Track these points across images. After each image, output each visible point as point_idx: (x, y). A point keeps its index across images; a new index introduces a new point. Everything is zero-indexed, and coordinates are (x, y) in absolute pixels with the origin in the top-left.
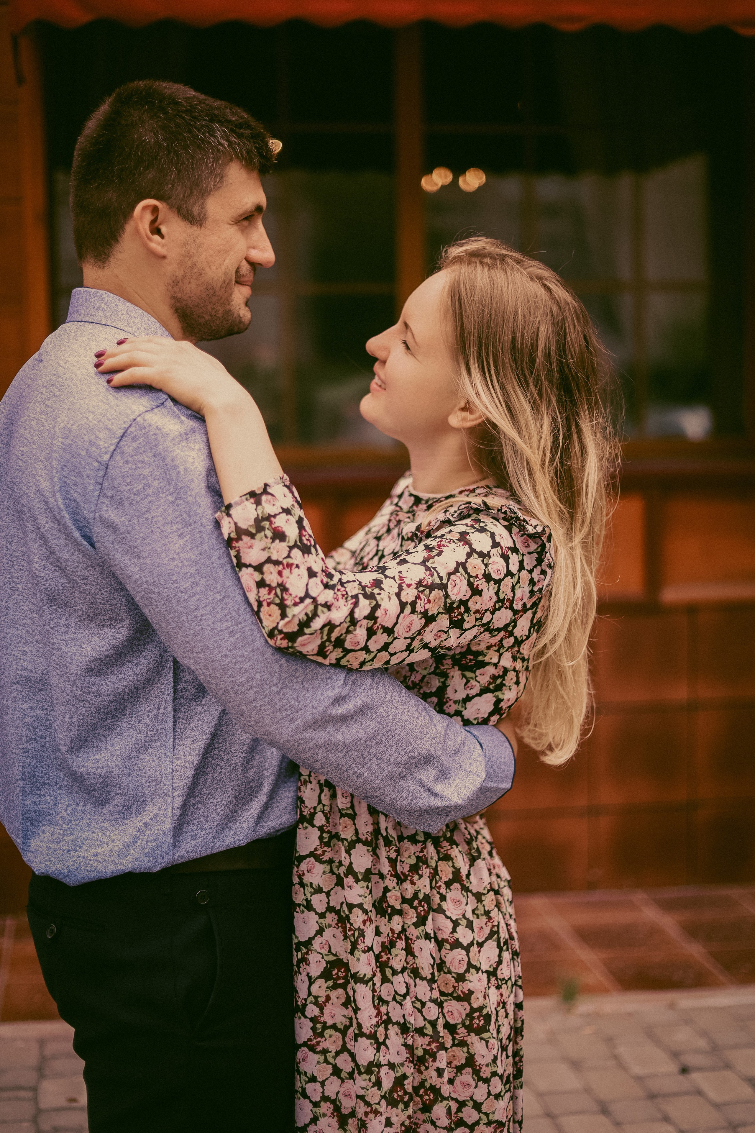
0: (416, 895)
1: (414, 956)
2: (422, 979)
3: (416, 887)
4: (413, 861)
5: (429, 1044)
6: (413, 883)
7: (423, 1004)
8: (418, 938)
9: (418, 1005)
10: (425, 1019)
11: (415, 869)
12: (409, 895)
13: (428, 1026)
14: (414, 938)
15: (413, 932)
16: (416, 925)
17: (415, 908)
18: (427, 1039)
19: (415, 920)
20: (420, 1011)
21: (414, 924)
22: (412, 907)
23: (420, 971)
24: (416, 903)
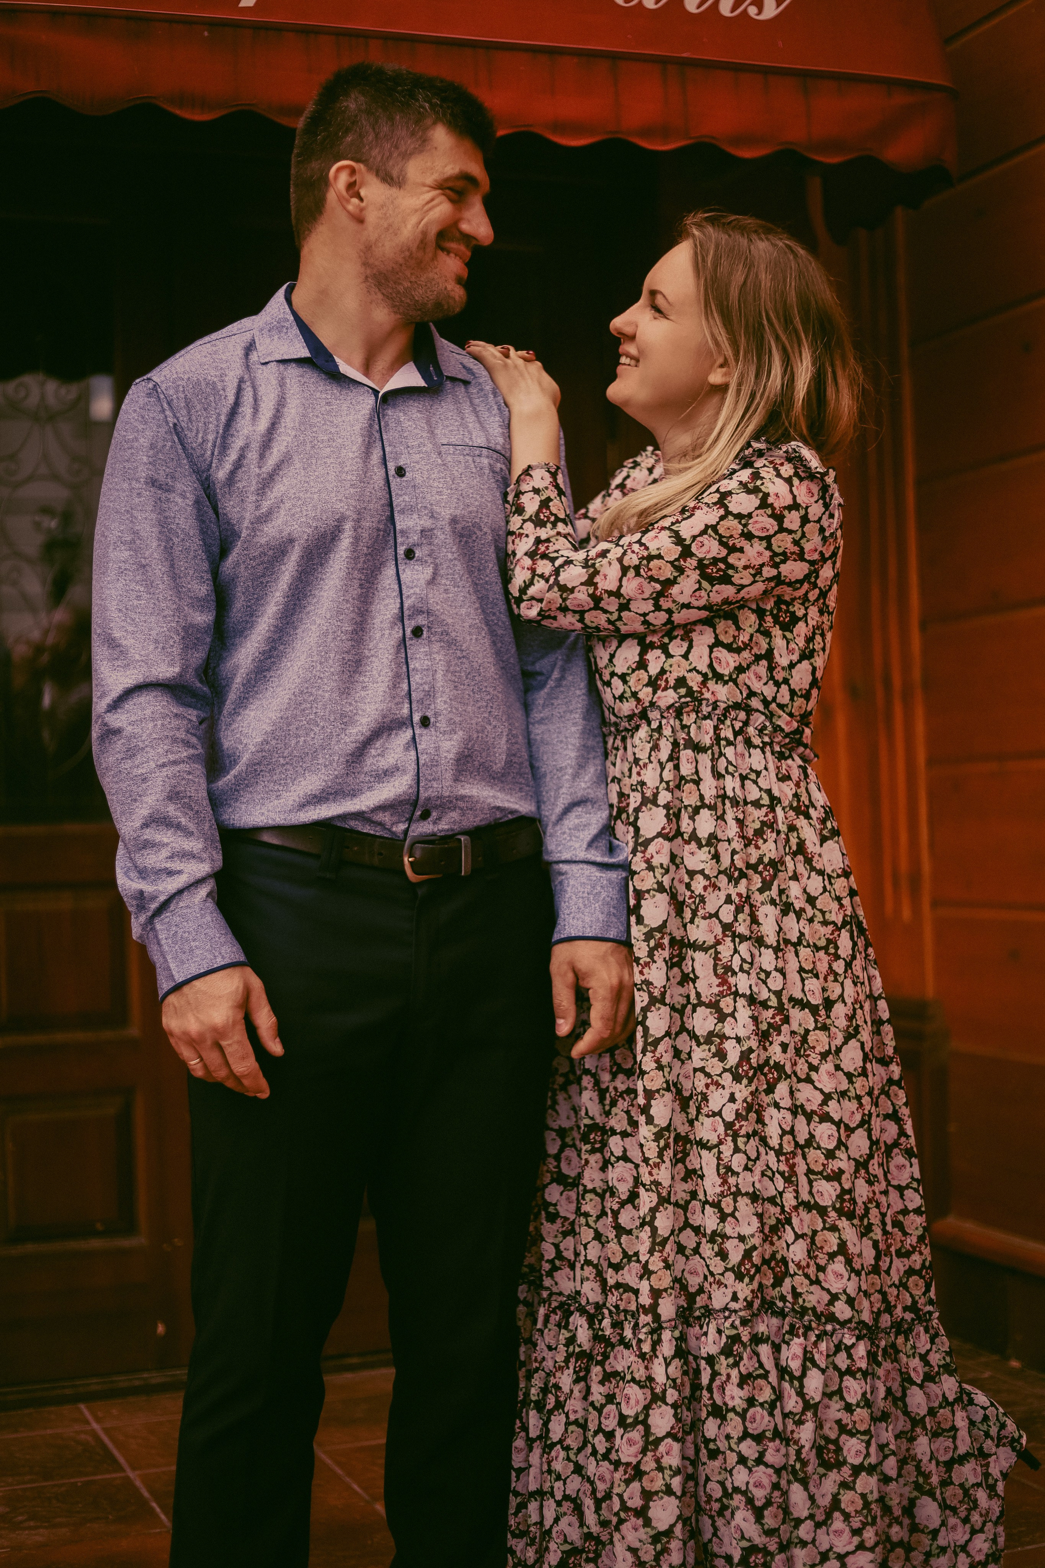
0: (760, 860)
1: (758, 924)
2: (767, 947)
3: (760, 852)
4: (757, 825)
5: (773, 1017)
6: (757, 847)
7: (768, 974)
8: (762, 904)
9: (763, 976)
10: (770, 990)
11: (759, 833)
12: (753, 861)
13: (773, 997)
14: (758, 904)
15: (758, 898)
16: (761, 891)
17: (761, 873)
18: (771, 1012)
19: (759, 885)
20: (765, 982)
21: (758, 890)
22: (756, 872)
23: (766, 939)
24: (761, 868)
